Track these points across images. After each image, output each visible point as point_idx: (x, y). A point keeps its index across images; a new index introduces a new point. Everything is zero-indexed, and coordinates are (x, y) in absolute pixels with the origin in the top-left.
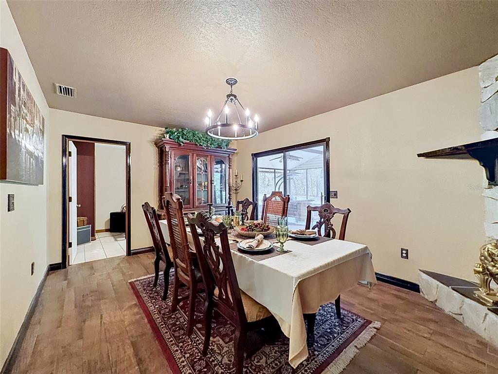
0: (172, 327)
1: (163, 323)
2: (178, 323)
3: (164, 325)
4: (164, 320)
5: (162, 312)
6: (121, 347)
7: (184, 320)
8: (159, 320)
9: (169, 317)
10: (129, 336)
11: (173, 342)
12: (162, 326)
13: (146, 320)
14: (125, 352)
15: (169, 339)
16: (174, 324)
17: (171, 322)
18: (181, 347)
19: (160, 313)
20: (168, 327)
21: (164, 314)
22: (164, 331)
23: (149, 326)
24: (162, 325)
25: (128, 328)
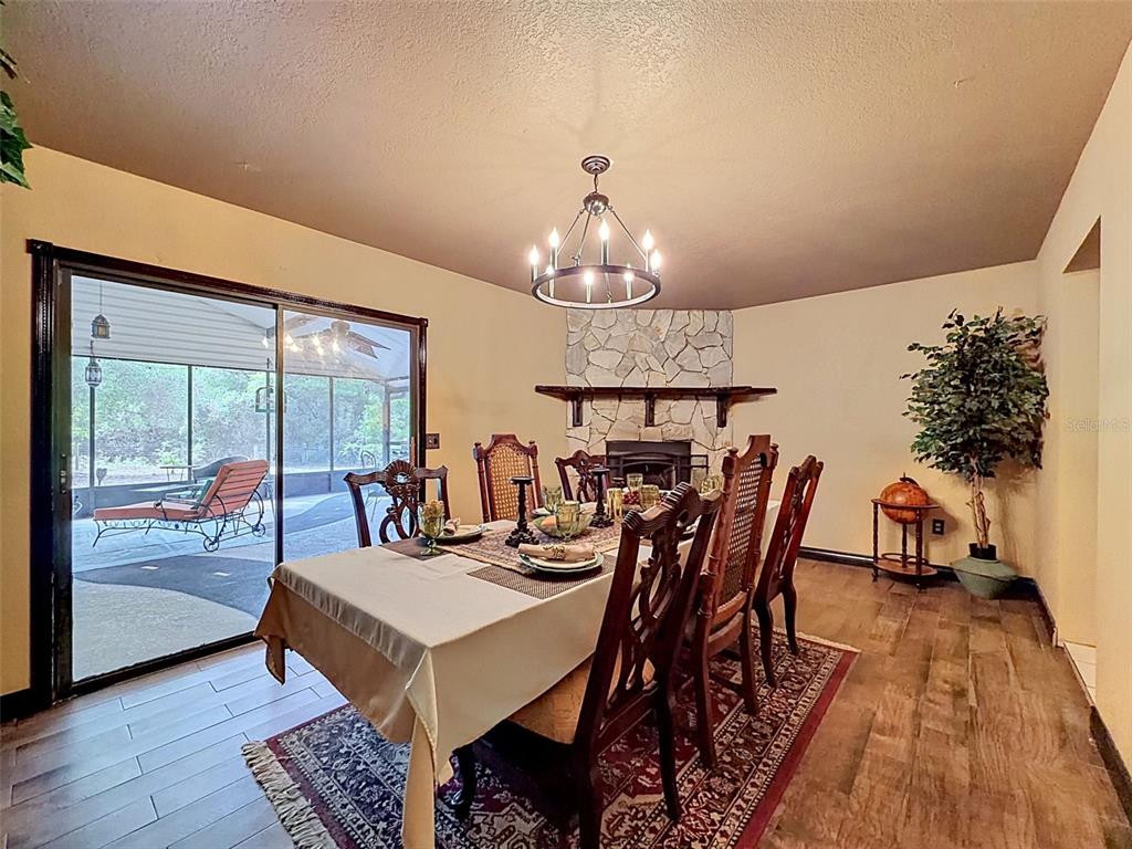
0: (757, 745)
1: (761, 766)
2: (741, 741)
3: (765, 760)
4: (750, 770)
5: (729, 788)
6: (875, 807)
7: (724, 734)
8: (760, 779)
9: (734, 767)
10: (844, 810)
11: (786, 726)
12: (770, 762)
13: (779, 811)
14: (872, 788)
15: (786, 736)
16: (749, 744)
17: (746, 754)
18: (785, 712)
19: (737, 790)
20: (762, 751)
21: (734, 781)
22: (777, 753)
23: (788, 793)
24: (766, 765)
25: (834, 836)
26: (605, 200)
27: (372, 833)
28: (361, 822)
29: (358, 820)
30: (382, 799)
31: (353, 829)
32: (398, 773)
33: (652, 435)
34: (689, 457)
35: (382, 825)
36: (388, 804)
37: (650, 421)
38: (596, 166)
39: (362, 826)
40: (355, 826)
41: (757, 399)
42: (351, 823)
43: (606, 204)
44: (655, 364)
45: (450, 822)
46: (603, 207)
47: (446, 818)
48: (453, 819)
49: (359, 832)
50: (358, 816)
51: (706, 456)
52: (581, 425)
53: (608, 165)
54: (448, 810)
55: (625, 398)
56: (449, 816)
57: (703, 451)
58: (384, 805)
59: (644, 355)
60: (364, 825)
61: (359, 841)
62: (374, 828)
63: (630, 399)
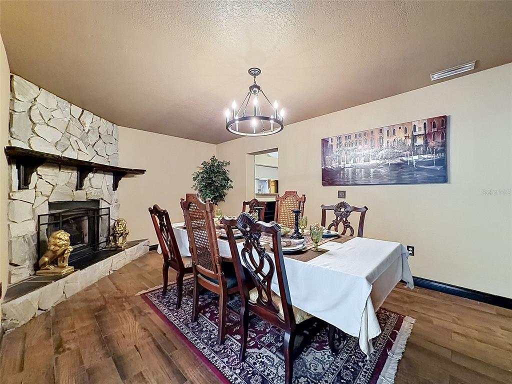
26: (259, 88)
27: (365, 367)
28: (363, 373)
29: (363, 375)
30: (348, 369)
31: (369, 375)
32: (330, 367)
33: (81, 196)
34: (98, 210)
35: (361, 364)
36: (349, 365)
37: (80, 186)
38: (255, 72)
39: (366, 372)
40: (367, 375)
41: (133, 176)
42: (366, 377)
43: (259, 89)
44: (82, 147)
45: (347, 342)
46: (258, 90)
47: (346, 344)
48: (346, 342)
49: (368, 372)
50: (361, 375)
51: (109, 208)
52: (28, 188)
53: (260, 72)
54: (342, 344)
55: (64, 168)
56: (345, 343)
57: (107, 205)
58: (350, 367)
59: (76, 139)
60: (364, 371)
61: (372, 370)
62: (363, 366)
63: (67, 169)
